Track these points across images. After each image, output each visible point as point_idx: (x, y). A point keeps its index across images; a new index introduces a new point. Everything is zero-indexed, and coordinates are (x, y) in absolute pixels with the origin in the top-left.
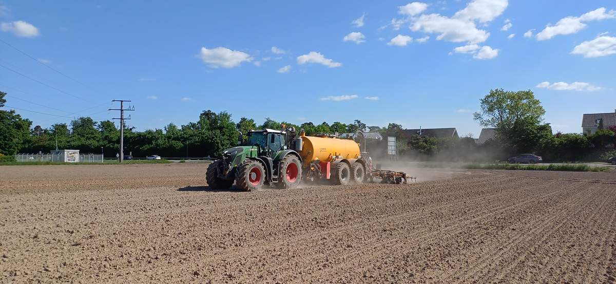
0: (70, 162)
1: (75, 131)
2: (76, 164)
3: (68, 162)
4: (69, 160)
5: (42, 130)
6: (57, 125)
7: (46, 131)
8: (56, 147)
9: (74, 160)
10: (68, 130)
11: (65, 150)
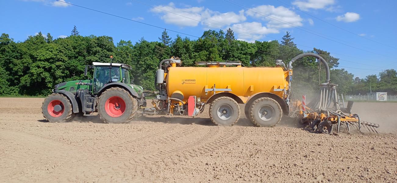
0: (380, 100)
1: (382, 79)
2: (385, 102)
3: (379, 100)
4: (380, 99)
5: (360, 80)
6: (369, 76)
7: (362, 80)
8: (370, 91)
9: (383, 99)
10: (377, 79)
11: (377, 93)
